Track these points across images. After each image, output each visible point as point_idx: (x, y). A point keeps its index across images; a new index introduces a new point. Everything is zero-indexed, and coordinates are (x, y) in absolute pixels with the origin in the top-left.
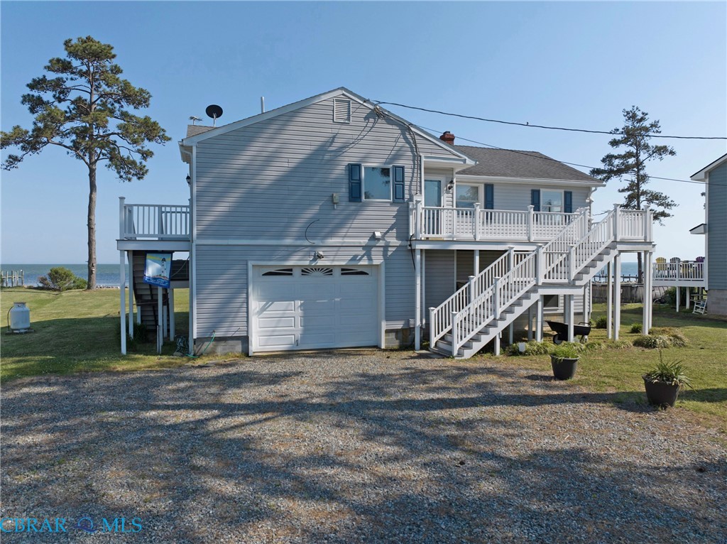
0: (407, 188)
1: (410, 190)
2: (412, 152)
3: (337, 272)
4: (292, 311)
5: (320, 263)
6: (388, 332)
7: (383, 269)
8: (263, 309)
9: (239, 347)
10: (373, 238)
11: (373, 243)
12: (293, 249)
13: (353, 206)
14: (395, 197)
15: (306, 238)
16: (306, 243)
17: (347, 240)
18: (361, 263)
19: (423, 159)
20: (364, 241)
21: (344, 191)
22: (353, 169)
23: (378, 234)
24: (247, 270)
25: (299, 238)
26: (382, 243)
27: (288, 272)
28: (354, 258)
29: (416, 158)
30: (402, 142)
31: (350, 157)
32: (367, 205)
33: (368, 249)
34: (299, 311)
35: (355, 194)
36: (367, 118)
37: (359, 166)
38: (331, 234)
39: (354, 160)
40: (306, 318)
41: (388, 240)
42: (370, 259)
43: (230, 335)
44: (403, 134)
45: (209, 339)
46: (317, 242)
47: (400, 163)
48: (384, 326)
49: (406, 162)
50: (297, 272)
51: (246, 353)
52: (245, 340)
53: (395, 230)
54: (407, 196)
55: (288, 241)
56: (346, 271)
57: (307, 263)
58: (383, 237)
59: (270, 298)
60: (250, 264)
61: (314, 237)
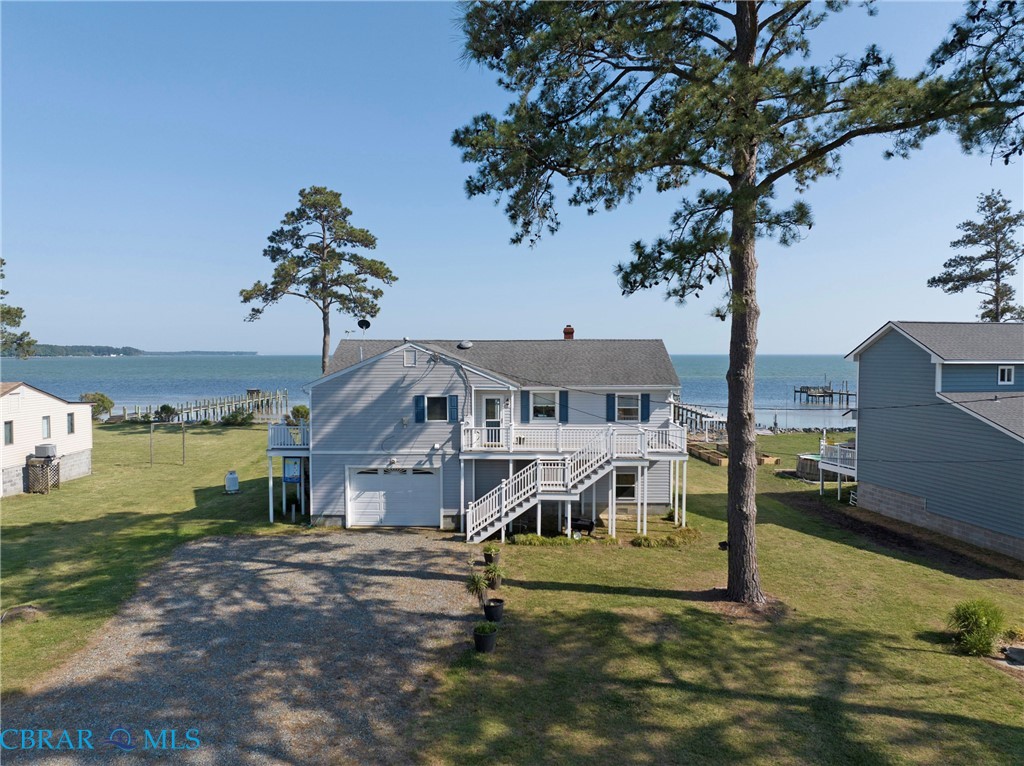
0: (460, 411)
1: (463, 412)
2: (465, 383)
3: (410, 473)
4: (378, 499)
5: (394, 466)
6: (444, 517)
7: (441, 470)
8: (358, 497)
9: (340, 523)
10: (433, 448)
11: (433, 452)
12: (374, 457)
13: (419, 426)
14: (451, 418)
15: (383, 449)
16: (383, 453)
17: (414, 451)
18: (425, 466)
19: (473, 389)
20: (427, 451)
21: (411, 415)
22: (419, 399)
23: (437, 446)
24: (344, 471)
25: (377, 449)
26: (440, 452)
27: (375, 471)
28: (419, 463)
29: (467, 388)
30: (456, 377)
31: (416, 391)
32: (430, 424)
33: (430, 456)
34: (383, 499)
35: (419, 418)
36: (428, 362)
37: (423, 397)
38: (402, 446)
39: (419, 393)
40: (388, 504)
41: (446, 449)
42: (431, 464)
43: (333, 514)
44: (457, 371)
45: (320, 516)
46: (392, 452)
47: (454, 393)
48: (443, 512)
49: (460, 392)
50: (381, 472)
51: (344, 526)
52: (343, 518)
53: (451, 443)
54: (460, 417)
55: (371, 452)
56: (416, 471)
57: (385, 466)
58: (441, 448)
59: (363, 489)
60: (347, 467)
61: (389, 449)
